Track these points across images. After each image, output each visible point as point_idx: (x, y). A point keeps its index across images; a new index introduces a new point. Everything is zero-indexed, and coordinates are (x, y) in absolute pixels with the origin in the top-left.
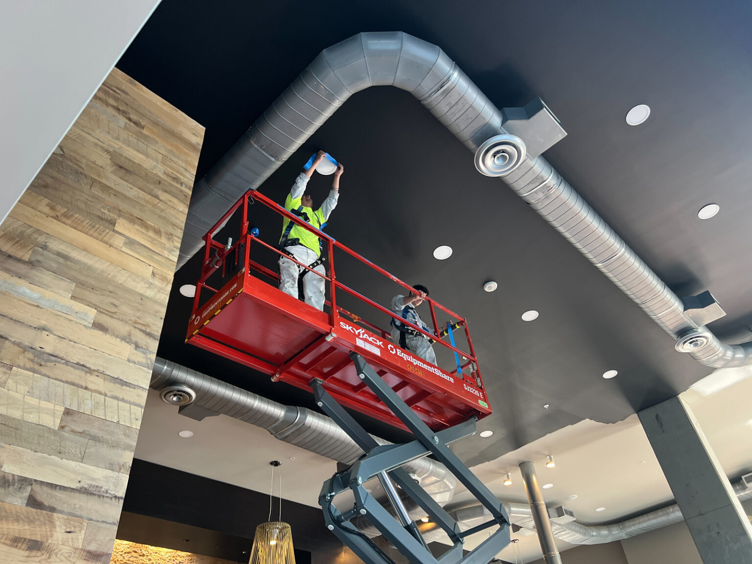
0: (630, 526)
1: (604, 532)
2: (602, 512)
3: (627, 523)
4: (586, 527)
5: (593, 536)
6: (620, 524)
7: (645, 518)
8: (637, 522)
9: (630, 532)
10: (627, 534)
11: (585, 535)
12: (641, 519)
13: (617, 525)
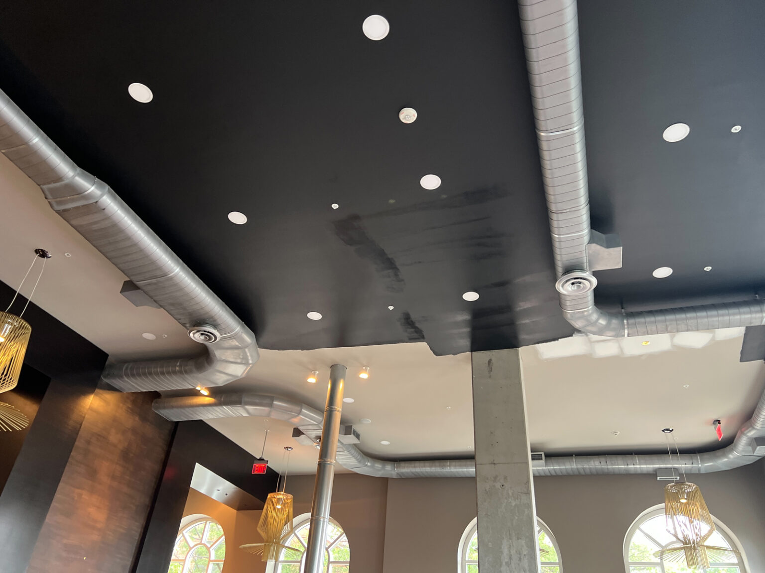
0: (404, 467)
1: (378, 465)
2: (386, 445)
3: (403, 464)
4: (364, 456)
5: (366, 465)
6: (396, 462)
7: (422, 463)
8: (413, 465)
9: (402, 473)
10: (398, 474)
11: (360, 462)
12: (417, 464)
13: (393, 463)
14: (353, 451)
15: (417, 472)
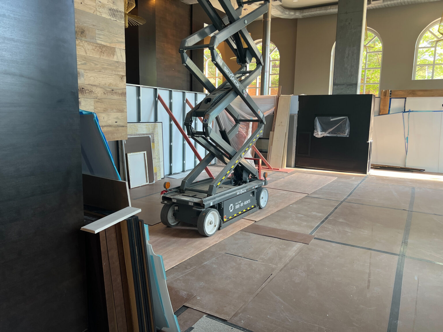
1: (292, 13)
2: (295, 2)
3: (305, 11)
4: (285, 9)
5: (286, 14)
8: (310, 11)
9: (305, 15)
10: (302, 16)
11: (282, 13)
12: (313, 10)
13: (300, 11)
14: (279, 8)
15: (312, 14)
